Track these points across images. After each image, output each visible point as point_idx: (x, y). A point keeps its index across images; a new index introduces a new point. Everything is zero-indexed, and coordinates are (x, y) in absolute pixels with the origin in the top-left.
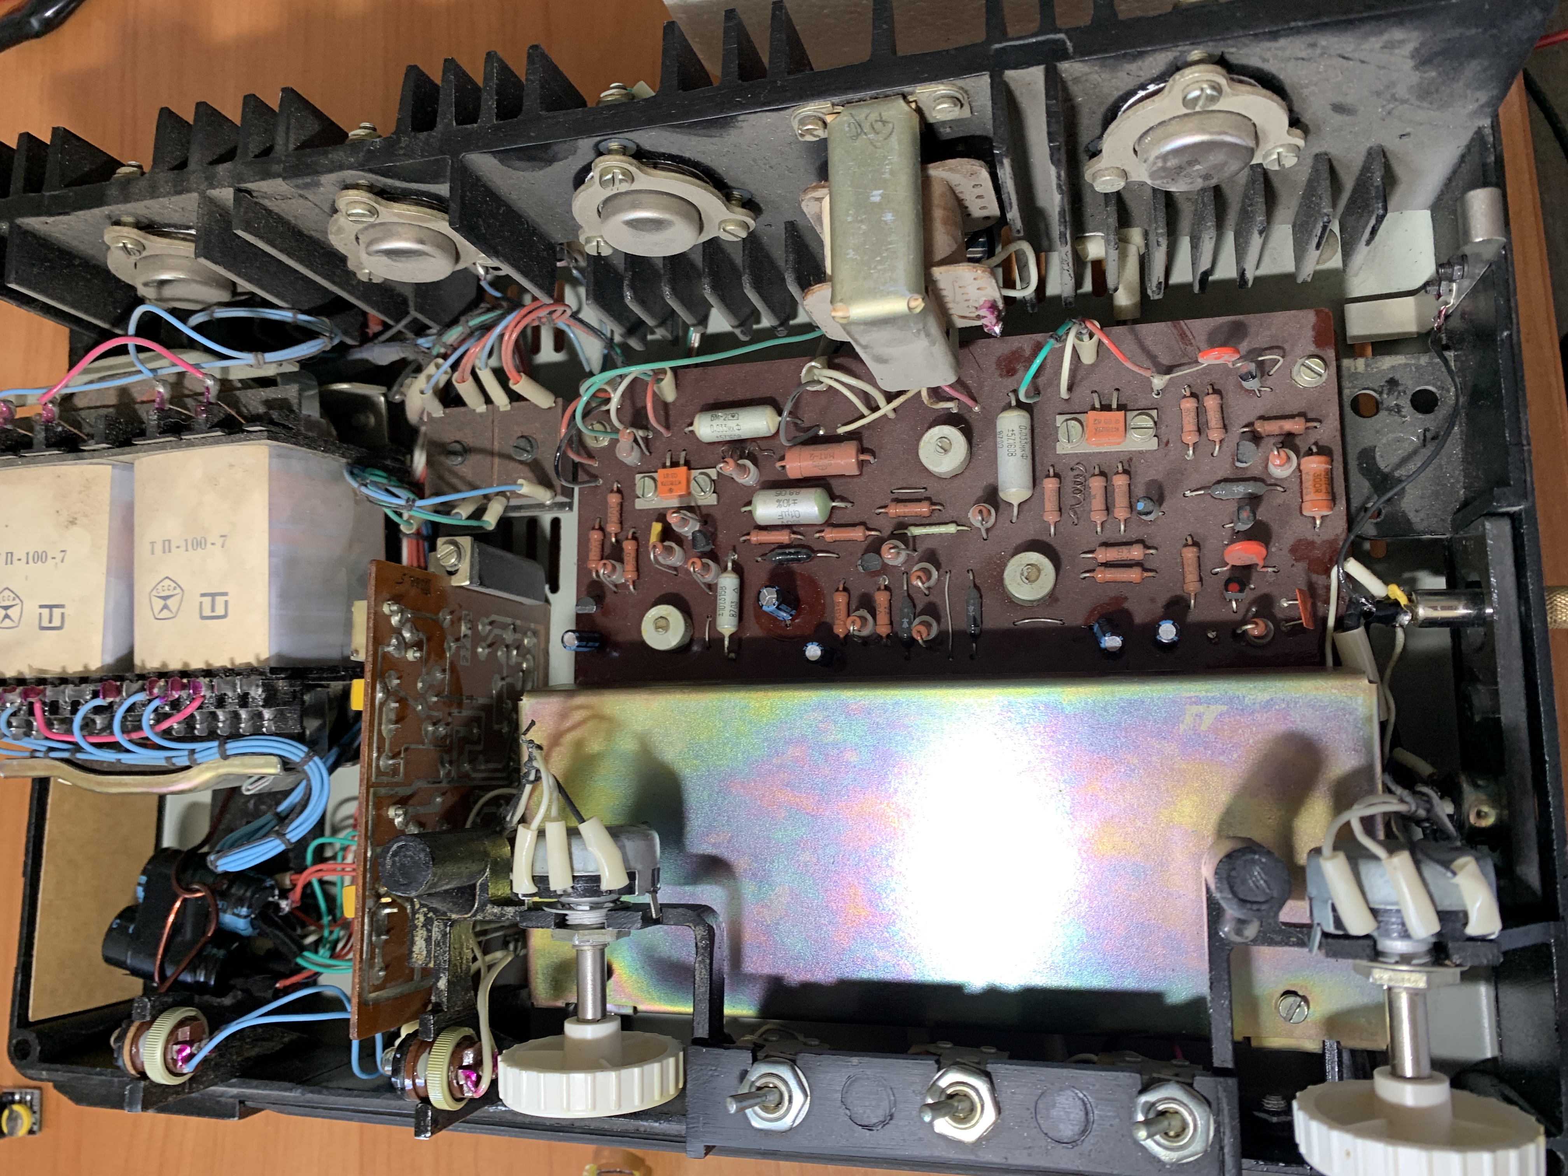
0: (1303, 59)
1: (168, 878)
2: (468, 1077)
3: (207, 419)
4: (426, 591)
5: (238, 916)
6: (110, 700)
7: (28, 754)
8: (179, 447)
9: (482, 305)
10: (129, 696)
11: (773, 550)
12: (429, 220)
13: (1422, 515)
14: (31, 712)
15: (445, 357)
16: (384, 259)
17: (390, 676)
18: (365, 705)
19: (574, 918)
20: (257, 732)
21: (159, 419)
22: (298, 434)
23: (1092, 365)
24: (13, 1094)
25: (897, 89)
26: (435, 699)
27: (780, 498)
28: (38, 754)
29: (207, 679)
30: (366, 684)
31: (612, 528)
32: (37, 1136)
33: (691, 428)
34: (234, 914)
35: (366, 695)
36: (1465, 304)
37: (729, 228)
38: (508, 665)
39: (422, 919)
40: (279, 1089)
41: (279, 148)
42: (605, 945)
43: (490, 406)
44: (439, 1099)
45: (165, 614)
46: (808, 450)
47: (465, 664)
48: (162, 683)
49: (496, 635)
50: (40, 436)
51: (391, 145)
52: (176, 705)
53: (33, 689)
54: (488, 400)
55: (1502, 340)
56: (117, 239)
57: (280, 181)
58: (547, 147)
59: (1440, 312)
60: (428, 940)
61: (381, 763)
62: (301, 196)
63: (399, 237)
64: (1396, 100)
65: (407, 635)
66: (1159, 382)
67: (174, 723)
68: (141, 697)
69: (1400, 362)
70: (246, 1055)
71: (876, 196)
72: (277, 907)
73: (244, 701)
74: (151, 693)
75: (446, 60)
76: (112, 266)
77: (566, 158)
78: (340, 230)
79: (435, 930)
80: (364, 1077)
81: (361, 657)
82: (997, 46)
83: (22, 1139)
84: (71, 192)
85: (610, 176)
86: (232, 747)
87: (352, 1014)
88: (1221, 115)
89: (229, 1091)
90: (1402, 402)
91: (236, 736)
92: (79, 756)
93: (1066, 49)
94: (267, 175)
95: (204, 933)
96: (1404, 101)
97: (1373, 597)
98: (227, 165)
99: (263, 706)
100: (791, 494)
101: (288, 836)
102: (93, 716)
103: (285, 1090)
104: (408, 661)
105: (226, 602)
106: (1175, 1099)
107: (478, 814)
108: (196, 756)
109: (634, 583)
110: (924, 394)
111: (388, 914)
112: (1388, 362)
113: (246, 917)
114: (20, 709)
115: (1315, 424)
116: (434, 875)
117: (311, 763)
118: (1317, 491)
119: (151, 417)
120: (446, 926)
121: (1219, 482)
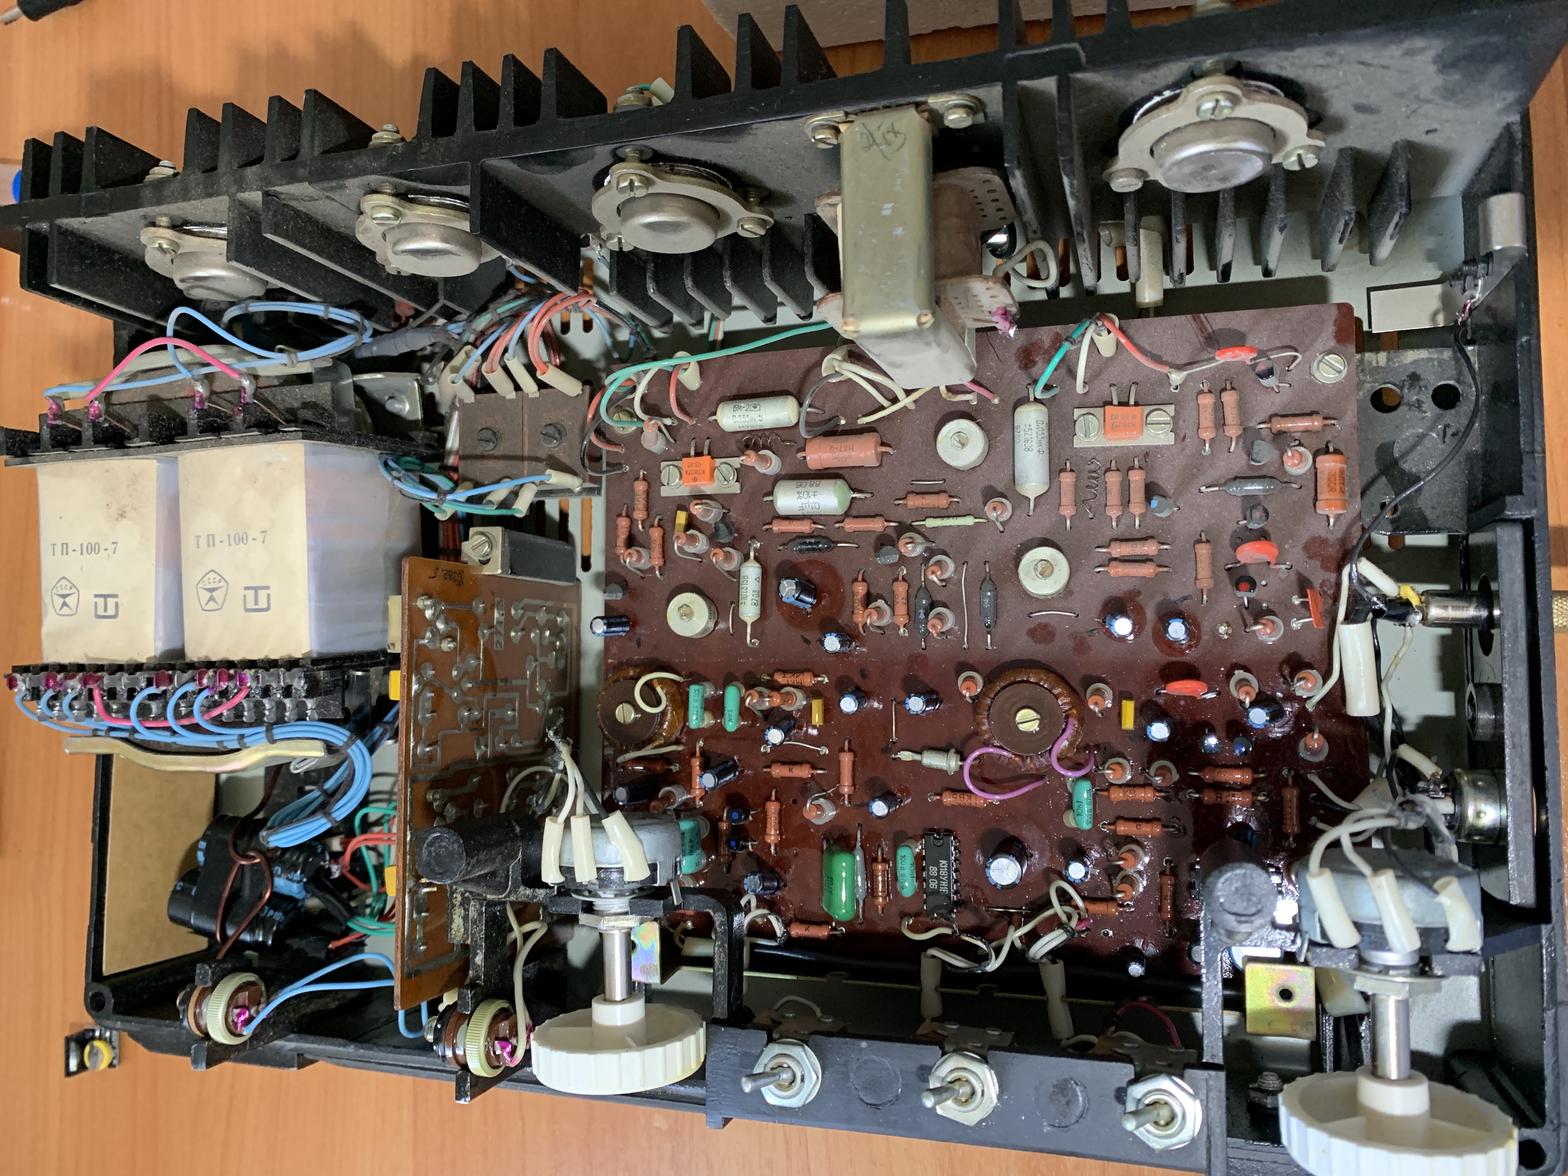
0: (1322, 66)
1: (224, 843)
2: (503, 1048)
3: (244, 420)
4: (460, 583)
5: (292, 880)
6: (163, 688)
7: (90, 733)
8: (220, 445)
9: (511, 291)
10: (181, 686)
11: (791, 540)
12: (452, 221)
13: (1438, 512)
14: (91, 697)
15: (475, 345)
16: (411, 258)
17: (425, 668)
18: (402, 697)
19: (598, 903)
20: (301, 718)
21: (199, 418)
22: (332, 431)
23: (1111, 359)
24: (93, 1031)
25: (912, 99)
26: (470, 685)
27: (800, 489)
28: (99, 733)
29: (253, 671)
30: (403, 677)
31: (639, 515)
32: (117, 1068)
33: (714, 418)
34: (288, 879)
35: (402, 687)
36: (1490, 298)
37: (746, 226)
38: (541, 644)
39: (459, 898)
40: (334, 1044)
41: (305, 151)
42: (631, 929)
43: (519, 393)
44: (477, 1066)
45: (212, 605)
46: (830, 441)
47: (499, 648)
48: (211, 673)
49: (529, 618)
50: (88, 433)
51: (412, 149)
52: (224, 694)
53: (91, 676)
54: (517, 388)
55: (1521, 345)
56: (153, 239)
57: (306, 184)
58: (563, 154)
59: (1465, 306)
60: (465, 918)
61: (419, 751)
62: (327, 197)
63: (425, 236)
64: (1420, 100)
65: (441, 626)
66: (1176, 377)
67: (224, 711)
68: (191, 687)
69: (1423, 356)
70: (303, 1012)
71: (887, 210)
72: (329, 872)
73: (287, 691)
74: (200, 683)
75: (464, 63)
76: (149, 261)
77: (585, 162)
78: (366, 230)
79: (472, 909)
80: (411, 1036)
81: (397, 650)
82: (1010, 55)
83: (104, 1071)
84: (107, 193)
85: (626, 184)
86: (278, 732)
87: (396, 983)
88: (1237, 122)
89: (289, 1045)
90: (1422, 398)
91: (280, 721)
92: (137, 736)
93: (1078, 59)
94: (293, 179)
95: (261, 897)
96: (1428, 101)
97: (1384, 596)
98: (255, 168)
99: (306, 697)
100: (811, 486)
101: (334, 815)
102: (148, 702)
103: (339, 1046)
104: (442, 651)
105: (269, 595)
106: (1165, 1091)
107: (513, 791)
108: (246, 740)
109: (660, 569)
110: (943, 389)
111: (428, 893)
112: (1410, 356)
113: (299, 882)
114: (80, 694)
115: (1333, 422)
116: (468, 864)
117: (353, 747)
118: (1332, 490)
119: (192, 418)
120: (482, 906)
121: (1236, 478)
